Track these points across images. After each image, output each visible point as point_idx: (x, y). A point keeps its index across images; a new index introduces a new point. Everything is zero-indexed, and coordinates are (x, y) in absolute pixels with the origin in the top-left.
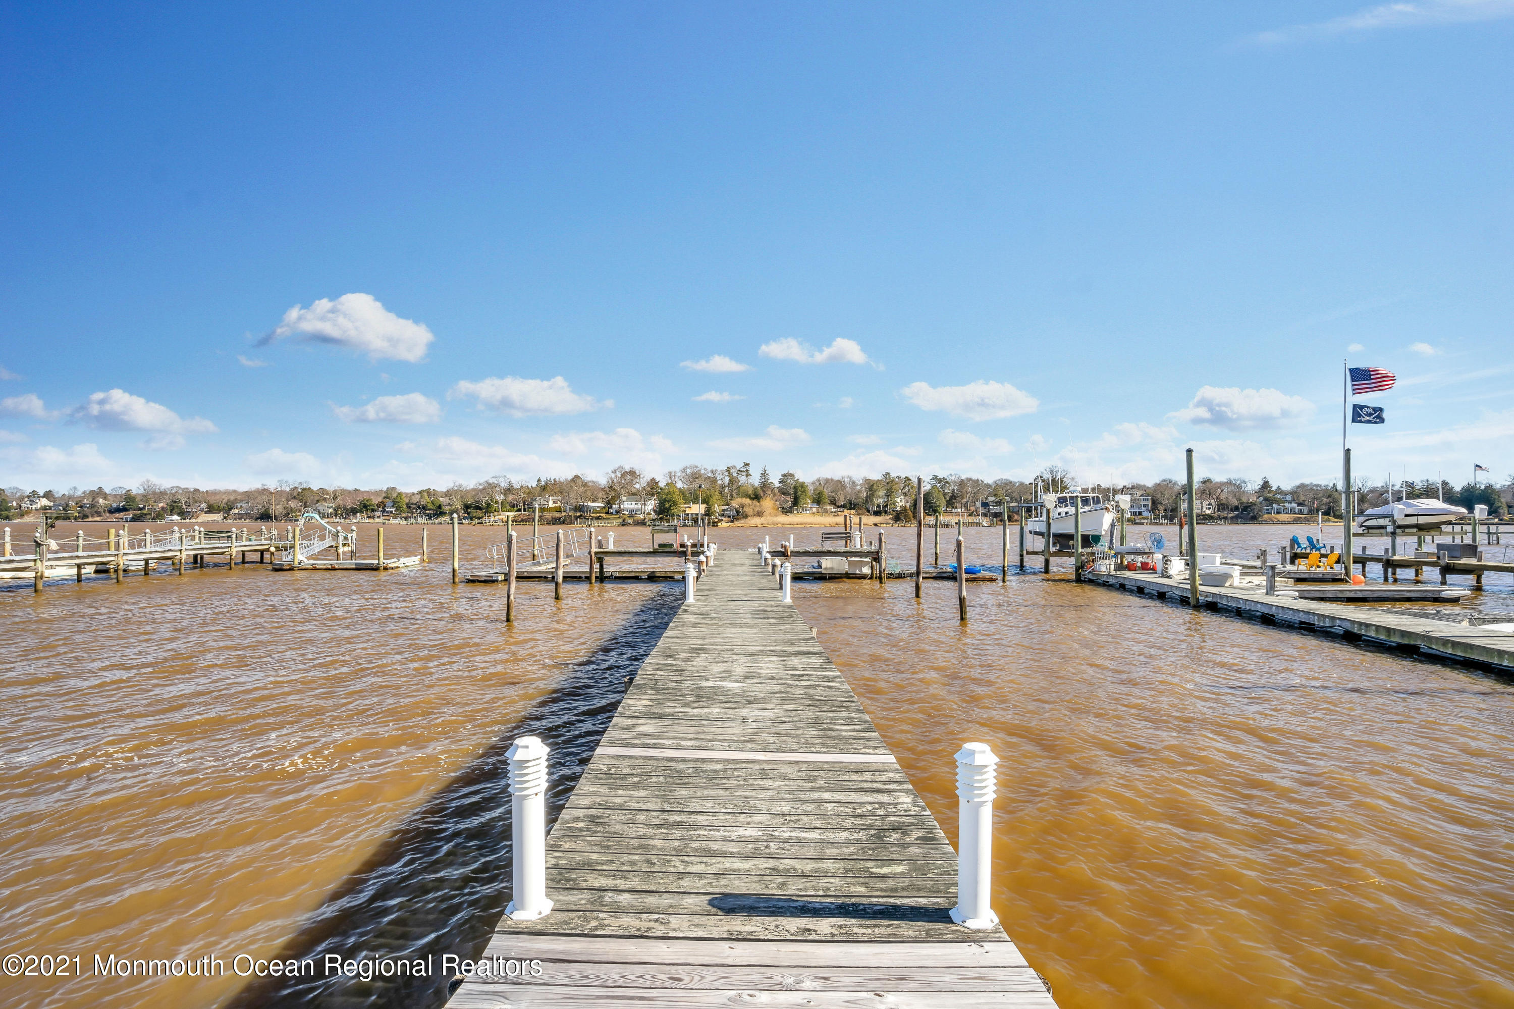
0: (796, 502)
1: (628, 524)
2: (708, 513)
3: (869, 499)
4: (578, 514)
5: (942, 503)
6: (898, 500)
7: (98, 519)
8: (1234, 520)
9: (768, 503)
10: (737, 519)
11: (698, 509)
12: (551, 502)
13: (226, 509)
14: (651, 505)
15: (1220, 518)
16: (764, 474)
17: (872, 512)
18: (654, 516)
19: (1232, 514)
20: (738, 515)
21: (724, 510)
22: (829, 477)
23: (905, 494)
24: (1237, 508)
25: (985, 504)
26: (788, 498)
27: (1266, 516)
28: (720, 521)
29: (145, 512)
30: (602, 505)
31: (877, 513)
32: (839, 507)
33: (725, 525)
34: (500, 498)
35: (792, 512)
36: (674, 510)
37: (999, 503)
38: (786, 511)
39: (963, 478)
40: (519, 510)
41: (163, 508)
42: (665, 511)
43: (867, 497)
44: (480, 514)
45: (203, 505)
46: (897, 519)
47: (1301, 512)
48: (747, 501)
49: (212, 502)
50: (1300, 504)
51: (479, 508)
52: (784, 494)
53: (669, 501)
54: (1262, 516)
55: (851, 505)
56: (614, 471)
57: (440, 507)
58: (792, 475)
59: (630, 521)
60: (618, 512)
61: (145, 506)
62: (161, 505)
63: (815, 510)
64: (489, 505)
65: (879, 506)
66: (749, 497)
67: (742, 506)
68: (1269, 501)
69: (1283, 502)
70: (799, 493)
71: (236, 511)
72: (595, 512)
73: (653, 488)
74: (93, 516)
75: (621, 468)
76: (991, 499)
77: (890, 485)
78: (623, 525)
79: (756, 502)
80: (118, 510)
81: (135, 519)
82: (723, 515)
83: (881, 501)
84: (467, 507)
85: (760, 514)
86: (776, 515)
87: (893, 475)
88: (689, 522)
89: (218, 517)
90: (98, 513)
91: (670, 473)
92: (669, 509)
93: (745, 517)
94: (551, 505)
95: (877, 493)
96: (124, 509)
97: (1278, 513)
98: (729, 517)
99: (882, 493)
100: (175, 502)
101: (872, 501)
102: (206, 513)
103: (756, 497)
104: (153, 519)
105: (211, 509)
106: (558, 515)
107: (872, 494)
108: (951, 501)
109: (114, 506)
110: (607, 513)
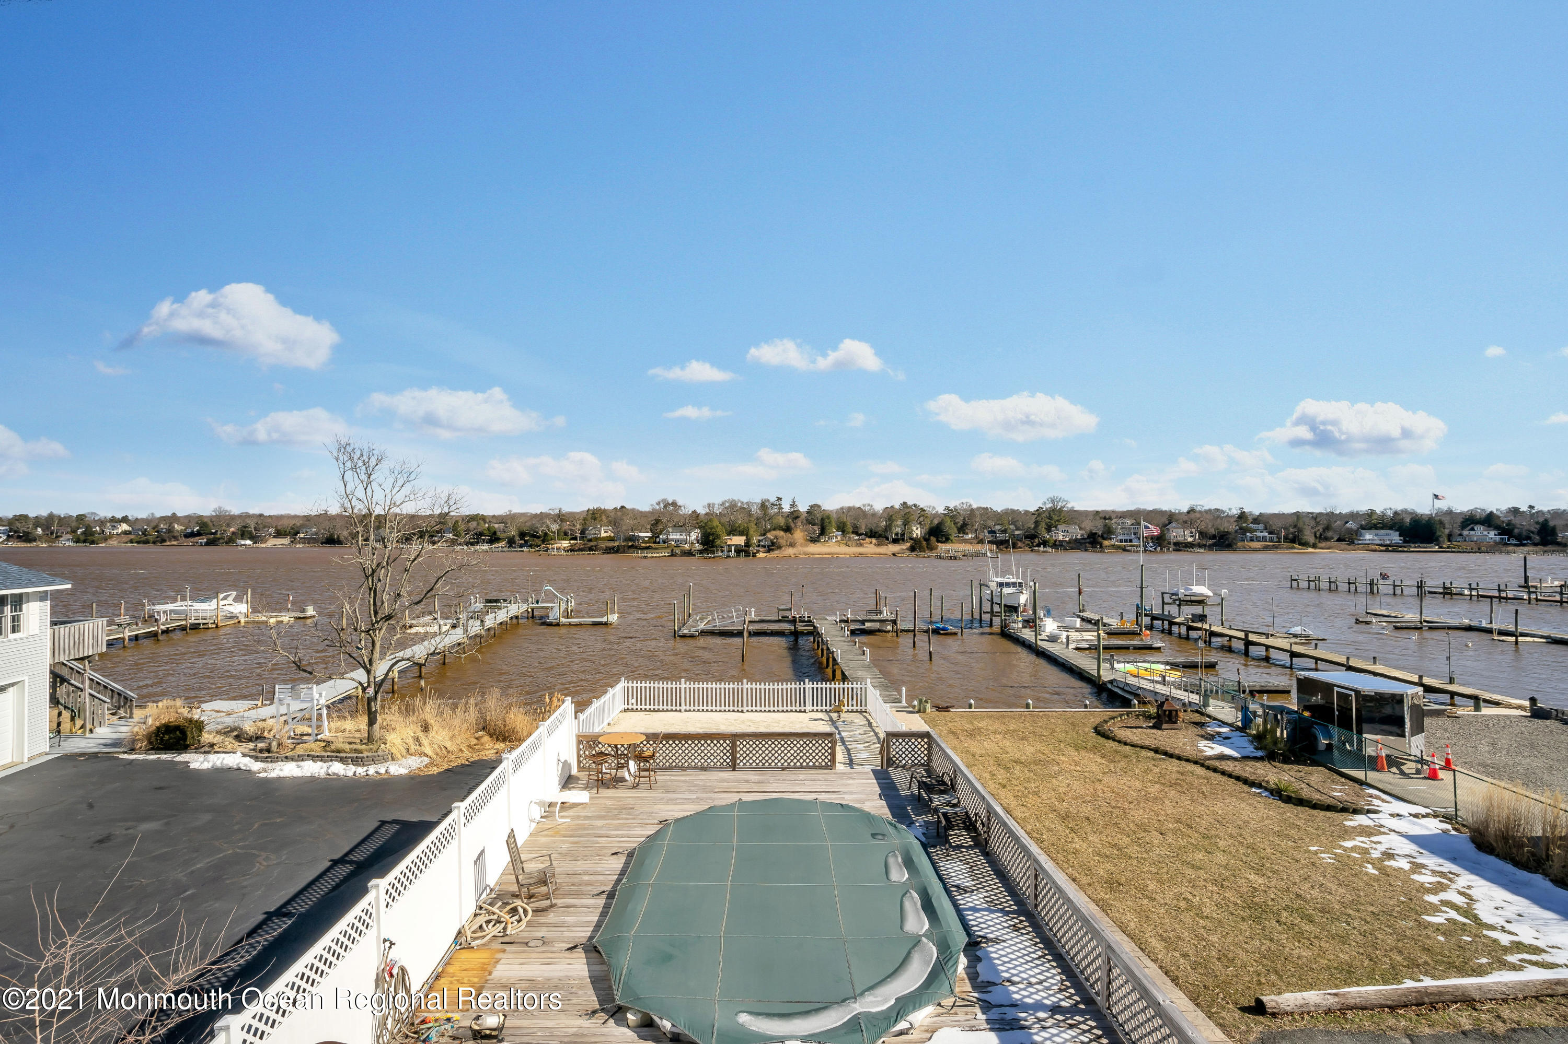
0: (823, 532)
1: (676, 555)
2: (748, 544)
3: (888, 528)
4: (630, 544)
5: (953, 532)
6: (914, 528)
7: (175, 543)
8: (1211, 547)
9: (799, 535)
10: (773, 550)
11: (739, 540)
12: (603, 532)
13: (293, 533)
14: (695, 535)
15: (1200, 546)
16: (793, 505)
17: (890, 540)
18: (698, 546)
19: (1211, 542)
20: (771, 547)
21: (759, 541)
22: (851, 505)
23: (920, 523)
24: (1214, 537)
25: (992, 532)
26: (816, 527)
27: (1240, 544)
28: (758, 551)
29: (218, 536)
30: (649, 535)
31: (895, 541)
32: (862, 534)
33: (762, 555)
34: (554, 527)
35: (819, 541)
36: (718, 542)
37: (1005, 531)
38: (814, 540)
39: (974, 506)
40: (575, 539)
41: (234, 533)
42: (709, 543)
43: (886, 526)
44: (538, 542)
45: (272, 530)
46: (912, 549)
47: (1271, 540)
48: (782, 533)
49: (279, 528)
50: (1270, 533)
51: (534, 536)
52: (810, 523)
53: (713, 534)
54: (1236, 544)
55: (872, 534)
56: (658, 504)
57: (495, 533)
58: (819, 506)
59: (678, 551)
60: (664, 542)
61: (217, 531)
62: (232, 529)
63: (839, 538)
64: (546, 534)
65: (897, 534)
66: (781, 529)
67: (777, 538)
68: (1244, 531)
69: (1255, 531)
70: (826, 524)
71: (302, 535)
72: (644, 542)
73: (695, 520)
74: (170, 540)
75: (664, 501)
76: (998, 527)
77: (908, 513)
78: (672, 555)
79: (789, 535)
80: (193, 535)
81: (208, 543)
82: (759, 546)
83: (899, 530)
84: (522, 535)
85: (792, 545)
86: (807, 546)
87: (910, 503)
88: (733, 554)
89: (285, 541)
90: (175, 538)
91: (709, 505)
92: (713, 541)
93: (780, 547)
94: (603, 534)
95: (895, 523)
96: (199, 534)
97: (1252, 540)
98: (764, 547)
99: (900, 522)
100: (245, 527)
101: (890, 529)
102: (274, 537)
103: (788, 529)
104: (226, 543)
105: (279, 534)
106: (611, 544)
107: (891, 524)
108: (962, 529)
109: (189, 531)
110: (655, 542)
